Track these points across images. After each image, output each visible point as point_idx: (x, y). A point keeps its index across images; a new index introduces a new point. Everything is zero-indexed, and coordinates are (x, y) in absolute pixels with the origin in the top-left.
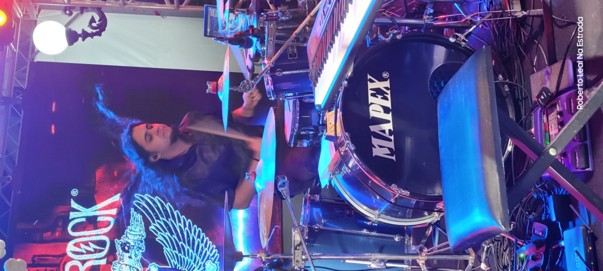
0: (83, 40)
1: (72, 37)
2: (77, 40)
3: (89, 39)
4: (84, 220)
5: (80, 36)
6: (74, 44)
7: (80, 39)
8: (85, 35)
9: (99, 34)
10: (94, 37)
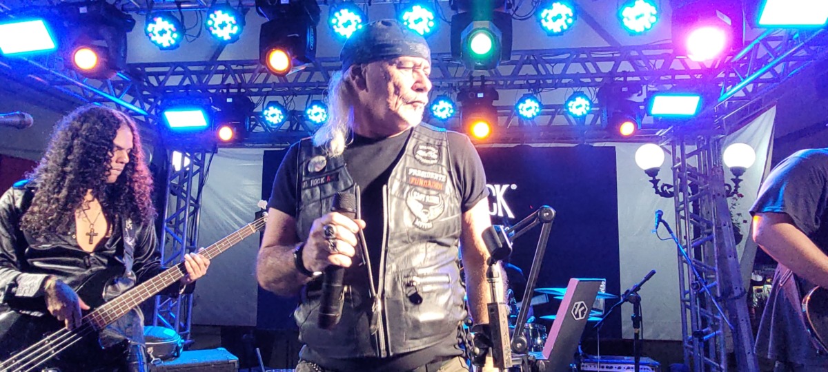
0: (650, 181)
1: (652, 173)
2: (650, 175)
3: (653, 185)
4: (494, 195)
5: (654, 178)
6: (647, 175)
7: (651, 178)
8: (655, 182)
9: (657, 192)
10: (654, 189)
